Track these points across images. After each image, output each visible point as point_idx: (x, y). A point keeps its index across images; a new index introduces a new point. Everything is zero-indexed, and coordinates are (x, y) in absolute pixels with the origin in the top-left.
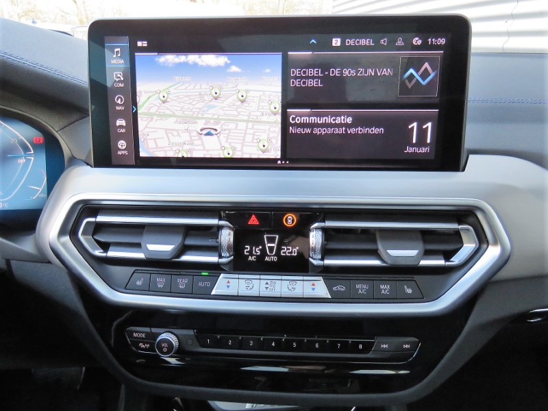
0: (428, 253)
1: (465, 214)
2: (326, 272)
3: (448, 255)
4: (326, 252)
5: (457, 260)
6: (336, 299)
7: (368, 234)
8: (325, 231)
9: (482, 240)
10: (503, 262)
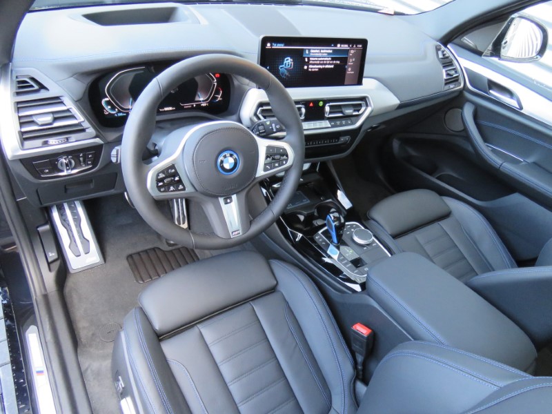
0: (355, 111)
1: (364, 99)
2: (330, 119)
3: (358, 111)
4: (330, 113)
5: (360, 112)
6: (332, 127)
7: (340, 106)
8: (331, 107)
9: (367, 105)
10: (372, 111)
